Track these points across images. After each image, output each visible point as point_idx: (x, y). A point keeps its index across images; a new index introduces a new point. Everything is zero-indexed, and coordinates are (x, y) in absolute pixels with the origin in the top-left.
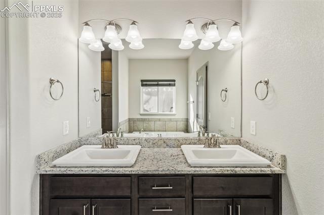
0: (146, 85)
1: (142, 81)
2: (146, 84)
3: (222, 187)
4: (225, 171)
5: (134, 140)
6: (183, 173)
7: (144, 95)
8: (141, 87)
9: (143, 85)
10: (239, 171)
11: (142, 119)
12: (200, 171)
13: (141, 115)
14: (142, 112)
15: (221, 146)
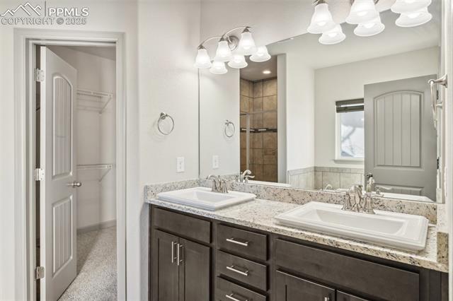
0: (346, 110)
1: (338, 103)
2: (346, 107)
3: (317, 265)
4: (319, 239)
5: (252, 187)
6: (261, 228)
7: (342, 126)
8: (336, 114)
9: (339, 110)
10: (345, 244)
11: (338, 168)
12: (283, 231)
13: (336, 161)
14: (338, 156)
15: (375, 211)
